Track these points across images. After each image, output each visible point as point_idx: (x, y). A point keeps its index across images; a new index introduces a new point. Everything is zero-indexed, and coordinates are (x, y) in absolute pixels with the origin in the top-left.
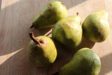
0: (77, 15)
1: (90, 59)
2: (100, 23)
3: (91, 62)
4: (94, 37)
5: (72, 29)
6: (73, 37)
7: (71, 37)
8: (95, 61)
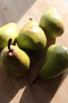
0: (32, 20)
1: (62, 52)
2: (55, 19)
3: (64, 54)
4: (55, 33)
5: (36, 33)
6: (40, 40)
7: (38, 41)
8: (67, 52)
